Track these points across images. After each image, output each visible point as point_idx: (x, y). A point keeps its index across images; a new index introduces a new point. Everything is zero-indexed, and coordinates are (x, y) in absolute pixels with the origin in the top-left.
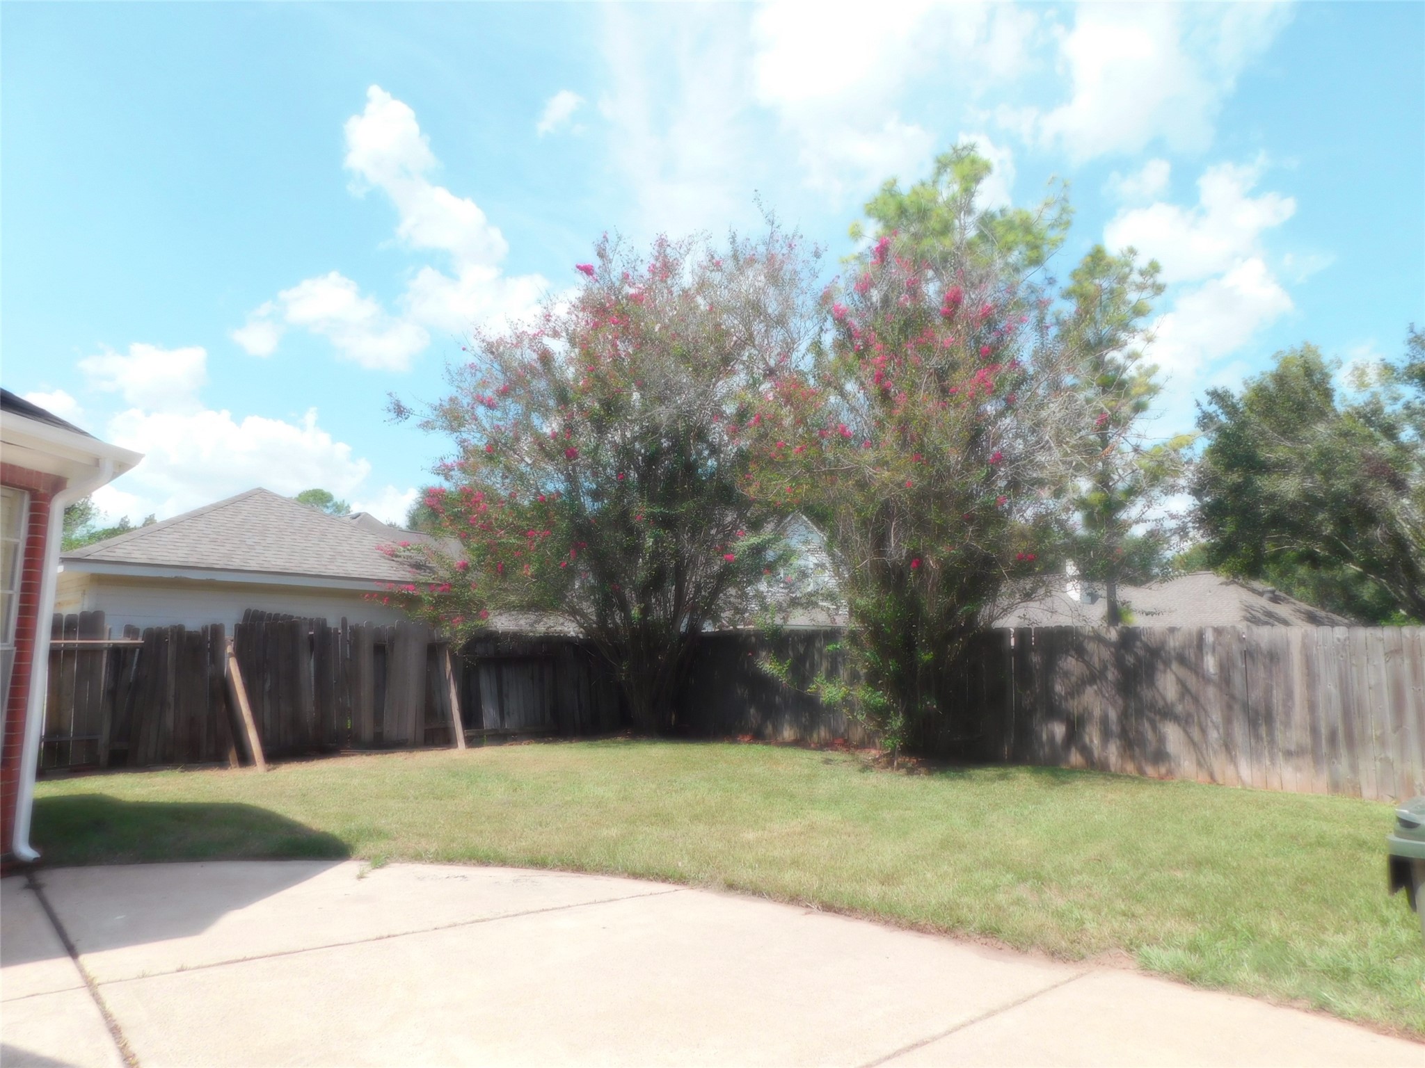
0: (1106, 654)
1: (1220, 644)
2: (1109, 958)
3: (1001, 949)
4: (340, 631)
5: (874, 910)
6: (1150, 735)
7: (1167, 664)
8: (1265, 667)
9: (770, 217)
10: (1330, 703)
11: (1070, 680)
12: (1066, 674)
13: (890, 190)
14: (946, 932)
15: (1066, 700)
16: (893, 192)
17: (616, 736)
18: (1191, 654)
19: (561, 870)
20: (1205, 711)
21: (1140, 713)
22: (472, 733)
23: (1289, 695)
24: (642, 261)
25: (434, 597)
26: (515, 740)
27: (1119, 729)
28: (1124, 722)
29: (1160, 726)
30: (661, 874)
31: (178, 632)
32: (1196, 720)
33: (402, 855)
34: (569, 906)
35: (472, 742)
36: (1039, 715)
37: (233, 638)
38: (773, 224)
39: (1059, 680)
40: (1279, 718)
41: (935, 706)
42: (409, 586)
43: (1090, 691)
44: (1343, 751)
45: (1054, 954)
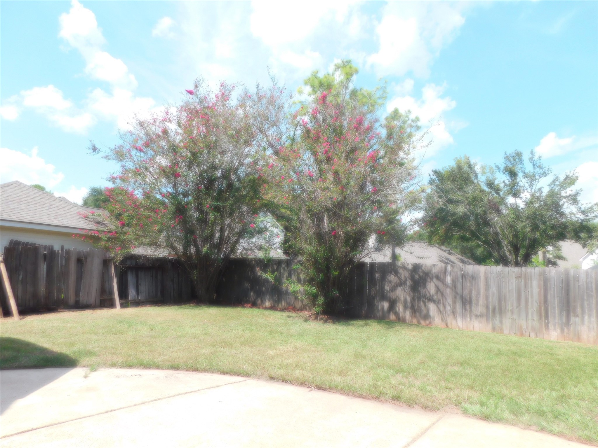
0: (407, 274)
1: (453, 272)
2: (449, 409)
3: (402, 406)
4: (60, 252)
5: (342, 389)
6: (423, 308)
7: (431, 279)
8: (470, 281)
9: (273, 79)
10: (494, 296)
11: (391, 284)
12: (390, 282)
13: (315, 75)
14: (376, 399)
15: (390, 292)
16: (316, 76)
17: (190, 303)
18: (441, 276)
19: (186, 371)
20: (446, 299)
21: (419, 299)
22: (123, 301)
23: (478, 293)
24: (212, 92)
25: (107, 238)
26: (143, 305)
27: (411, 305)
28: (413, 302)
29: (427, 304)
30: (237, 372)
32: (442, 302)
33: (105, 364)
34: (199, 390)
35: (123, 306)
36: (378, 298)
37: (3, 253)
38: (274, 82)
39: (387, 284)
40: (474, 302)
41: (338, 294)
42: (96, 232)
43: (399, 289)
44: (497, 315)
45: (426, 408)
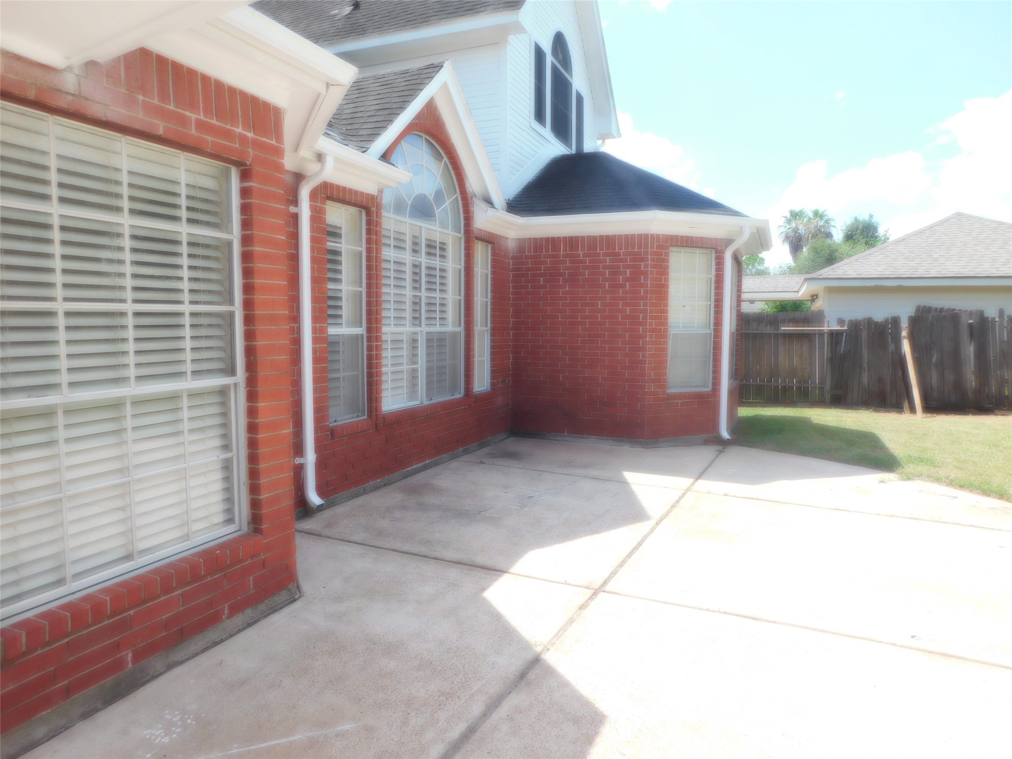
4: (997, 320)
31: (869, 321)
37: (907, 325)
